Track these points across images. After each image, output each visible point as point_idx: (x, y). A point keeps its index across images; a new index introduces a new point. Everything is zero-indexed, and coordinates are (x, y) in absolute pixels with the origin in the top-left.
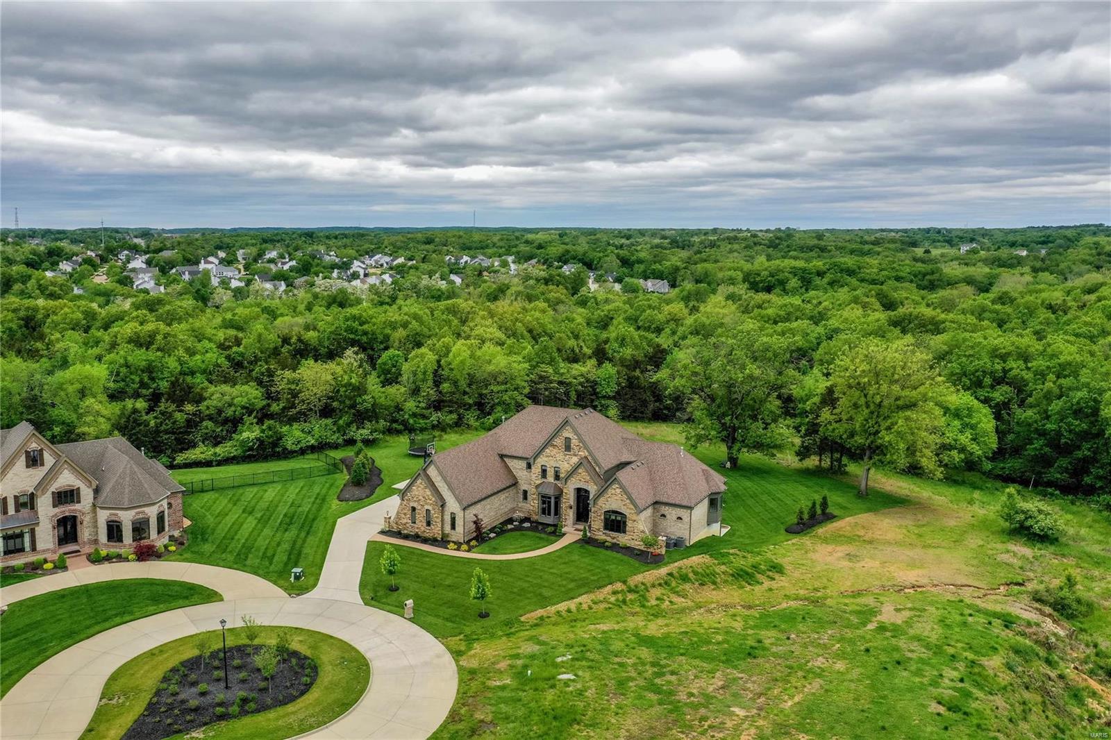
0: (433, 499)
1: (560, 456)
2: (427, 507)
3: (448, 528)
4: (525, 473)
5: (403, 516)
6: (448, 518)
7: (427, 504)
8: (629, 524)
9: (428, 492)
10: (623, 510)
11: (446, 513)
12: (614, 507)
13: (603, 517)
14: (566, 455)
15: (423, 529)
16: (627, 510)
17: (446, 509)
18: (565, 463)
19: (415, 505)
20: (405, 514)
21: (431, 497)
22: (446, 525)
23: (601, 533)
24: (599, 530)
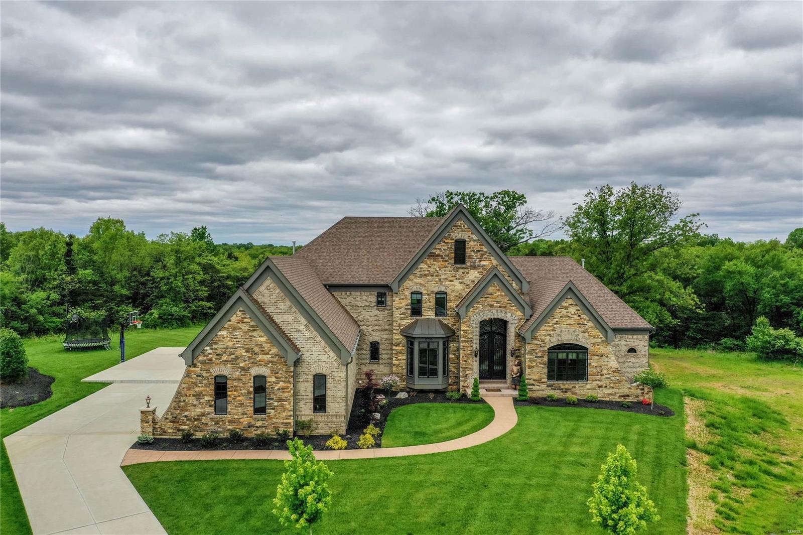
0: (274, 350)
1: (447, 272)
2: (255, 371)
3: (306, 411)
4: (375, 312)
5: (192, 400)
6: (307, 388)
7: (256, 364)
8: (593, 362)
9: (261, 338)
10: (583, 340)
11: (302, 378)
12: (567, 337)
13: (546, 359)
14: (456, 270)
15: (245, 421)
16: (588, 337)
17: (303, 367)
18: (456, 283)
19: (226, 370)
20: (198, 396)
21: (266, 347)
22: (301, 404)
23: (544, 386)
24: (539, 381)
